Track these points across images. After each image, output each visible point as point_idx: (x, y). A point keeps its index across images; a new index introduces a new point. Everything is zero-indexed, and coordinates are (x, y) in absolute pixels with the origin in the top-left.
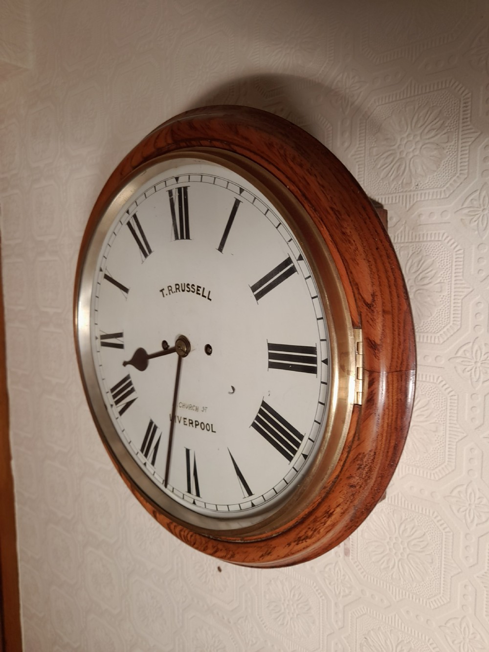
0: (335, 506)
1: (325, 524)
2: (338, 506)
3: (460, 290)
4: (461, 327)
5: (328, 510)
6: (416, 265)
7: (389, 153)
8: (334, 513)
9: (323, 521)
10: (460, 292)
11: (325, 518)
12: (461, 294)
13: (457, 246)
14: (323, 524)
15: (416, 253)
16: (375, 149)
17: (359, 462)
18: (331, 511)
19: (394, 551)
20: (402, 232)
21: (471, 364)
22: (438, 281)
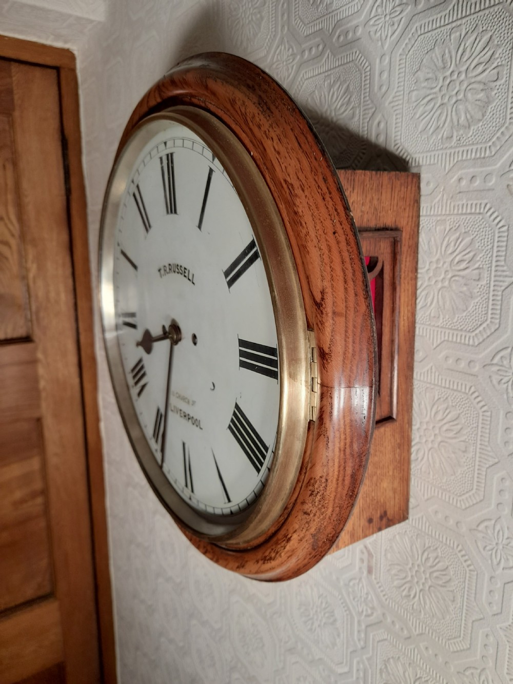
0: (292, 532)
1: (284, 549)
2: (295, 532)
3: (501, 279)
4: (499, 326)
5: (286, 535)
6: (453, 244)
7: (429, 98)
8: (292, 538)
9: (283, 544)
10: (501, 281)
11: (284, 542)
12: (501, 284)
13: (500, 221)
14: (283, 548)
15: (454, 229)
16: (415, 93)
17: (311, 488)
18: (289, 536)
19: (416, 580)
20: (439, 200)
21: (508, 374)
22: (477, 266)
